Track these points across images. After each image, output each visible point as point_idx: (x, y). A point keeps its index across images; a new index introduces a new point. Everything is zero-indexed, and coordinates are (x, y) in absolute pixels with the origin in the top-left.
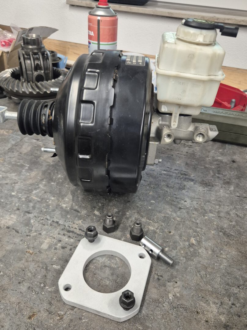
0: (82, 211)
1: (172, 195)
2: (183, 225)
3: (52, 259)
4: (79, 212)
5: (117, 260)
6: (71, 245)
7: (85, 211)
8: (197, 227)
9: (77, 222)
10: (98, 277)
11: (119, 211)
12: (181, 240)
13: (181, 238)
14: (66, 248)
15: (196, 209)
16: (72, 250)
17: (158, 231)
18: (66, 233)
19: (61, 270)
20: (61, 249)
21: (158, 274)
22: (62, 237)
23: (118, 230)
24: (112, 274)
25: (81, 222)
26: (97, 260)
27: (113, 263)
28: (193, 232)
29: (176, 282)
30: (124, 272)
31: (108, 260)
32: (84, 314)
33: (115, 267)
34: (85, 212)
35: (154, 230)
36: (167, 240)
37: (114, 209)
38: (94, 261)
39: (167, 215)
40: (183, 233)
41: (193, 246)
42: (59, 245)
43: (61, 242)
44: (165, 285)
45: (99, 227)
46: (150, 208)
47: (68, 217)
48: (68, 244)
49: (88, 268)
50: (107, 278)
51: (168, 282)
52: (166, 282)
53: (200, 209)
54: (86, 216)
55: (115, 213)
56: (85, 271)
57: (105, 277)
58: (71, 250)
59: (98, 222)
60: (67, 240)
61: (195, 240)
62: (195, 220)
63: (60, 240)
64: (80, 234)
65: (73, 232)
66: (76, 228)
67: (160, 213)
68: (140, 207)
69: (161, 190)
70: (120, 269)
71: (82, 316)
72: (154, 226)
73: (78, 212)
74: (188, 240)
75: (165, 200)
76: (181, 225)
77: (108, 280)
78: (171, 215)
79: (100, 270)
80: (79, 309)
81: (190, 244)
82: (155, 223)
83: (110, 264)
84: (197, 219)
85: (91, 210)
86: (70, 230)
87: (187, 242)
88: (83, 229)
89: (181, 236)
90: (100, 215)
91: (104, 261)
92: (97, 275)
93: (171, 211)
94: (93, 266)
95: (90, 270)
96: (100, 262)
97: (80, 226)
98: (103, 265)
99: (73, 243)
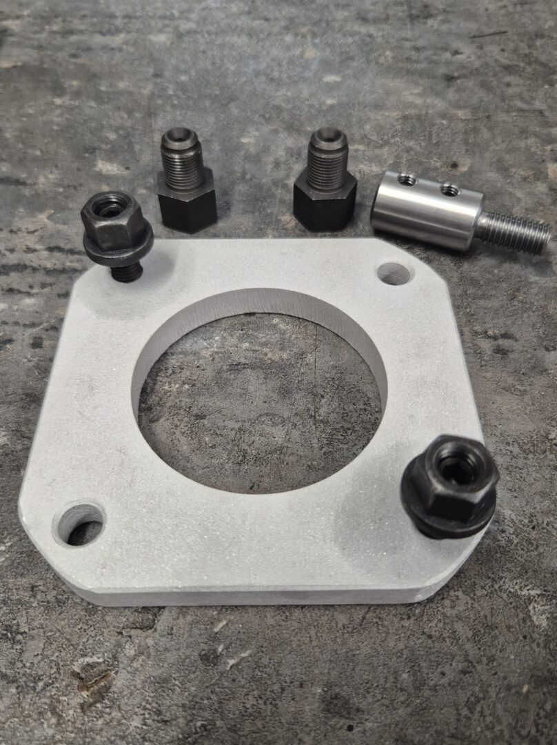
0: (37, 178)
4: (23, 184)
5: (282, 326)
6: (33, 325)
7: (51, 173)
9: (25, 225)
10: (221, 424)
12: (510, 184)
13: (509, 177)
14: (10, 341)
16: (46, 343)
19: (19, 447)
21: (490, 333)
24: (285, 392)
25: (49, 218)
26: (185, 354)
27: (266, 344)
30: (334, 367)
31: (241, 339)
32: (221, 625)
33: (285, 356)
34: (51, 176)
38: (173, 361)
39: (412, 112)
40: (507, 157)
46: (330, 102)
48: (16, 323)
49: (153, 399)
50: (267, 414)
54: (61, 190)
57: (253, 415)
60: (1, 306)
64: (58, 267)
65: (20, 267)
66: (30, 250)
67: (381, 110)
68: (290, 106)
70: (310, 358)
71: (215, 638)
72: (376, 161)
73: (20, 183)
74: (540, 176)
75: (377, 64)
76: (484, 131)
77: (274, 425)
78: (428, 107)
79: (216, 389)
80: (183, 610)
85: (76, 165)
86: (4, 261)
87: (539, 183)
88: (66, 244)
89: (503, 169)
90: (128, 171)
91: (222, 350)
92: (212, 416)
93: (419, 95)
94: (177, 386)
95: (168, 405)
96: (204, 357)
97: (51, 236)
98: (225, 368)
99: (37, 312)
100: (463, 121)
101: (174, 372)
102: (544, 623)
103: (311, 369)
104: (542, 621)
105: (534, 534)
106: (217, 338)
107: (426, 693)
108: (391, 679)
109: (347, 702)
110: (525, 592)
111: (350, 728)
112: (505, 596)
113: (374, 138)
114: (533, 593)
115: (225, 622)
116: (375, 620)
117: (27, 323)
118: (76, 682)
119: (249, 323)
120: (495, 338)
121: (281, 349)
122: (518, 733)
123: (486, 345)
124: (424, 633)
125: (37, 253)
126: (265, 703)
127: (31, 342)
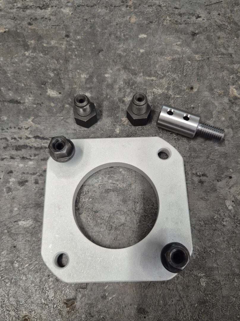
0: (24, 99)
1: (171, 12)
2: (208, 66)
3: (11, 211)
4: (20, 103)
5: (123, 172)
6: (34, 174)
7: (30, 96)
8: (232, 63)
9: (24, 125)
10: (103, 215)
11: (91, 77)
12: (214, 98)
13: (213, 94)
14: (27, 181)
15: (220, 27)
16: (40, 182)
17: (170, 93)
18: (14, 152)
20: (19, 187)
21: (198, 174)
22: (10, 163)
23: (103, 114)
24: (124, 201)
25: (32, 121)
26: (89, 185)
27: (117, 181)
28: (229, 75)
29: (231, 177)
30: (142, 190)
31: (109, 178)
33: (124, 186)
34: (30, 98)
35: (163, 93)
36: (192, 106)
37: (79, 74)
38: (85, 189)
39: (176, 56)
40: (214, 83)
41: (237, 101)
42: (12, 180)
43: (13, 175)
44: (214, 190)
45: (68, 121)
46: (142, 51)
47: (4, 121)
48: (28, 173)
49: (80, 205)
50: (119, 210)
51: (218, 181)
52: (215, 182)
53: (226, 24)
54: (35, 106)
55: (86, 83)
56: (77, 213)
57: (114, 211)
58: (36, 182)
59: (62, 110)
60: (21, 165)
61: (236, 89)
62: (226, 49)
63: (9, 170)
64: (39, 146)
65: (25, 147)
66: (28, 138)
67: (163, 55)
68: (125, 54)
69: (149, 6)
70: (133, 187)
71: (105, 291)
72: (160, 86)
73: (18, 102)
74: (226, 93)
75: (163, 25)
76: (206, 67)
77: (121, 215)
78: (183, 53)
79: (101, 201)
81: (231, 99)
82: (161, 78)
83: (114, 184)
84: (229, 46)
85: (39, 92)
86: (19, 144)
87: (225, 97)
88: (41, 134)
89: (211, 89)
90: (60, 95)
91: (102, 183)
92: (100, 212)
93: (180, 45)
94: (87, 199)
95: (85, 207)
96: (96, 187)
97: (34, 131)
98: (103, 191)
99: (34, 168)
100: (197, 61)
101: (86, 194)
102: (204, 285)
103: (134, 191)
104: (204, 284)
105: (205, 255)
106: (100, 178)
107: (167, 307)
108: (157, 302)
109: (144, 310)
110: (200, 275)
111: (145, 317)
112: (193, 276)
113: (159, 73)
114: (202, 275)
115: (108, 286)
116: (153, 284)
117: (32, 173)
118: (65, 305)
119: (111, 171)
120: (200, 176)
121: (123, 183)
122: (193, 318)
123: (196, 179)
124: (167, 288)
125: (30, 139)
126: (120, 310)
127: (34, 181)
